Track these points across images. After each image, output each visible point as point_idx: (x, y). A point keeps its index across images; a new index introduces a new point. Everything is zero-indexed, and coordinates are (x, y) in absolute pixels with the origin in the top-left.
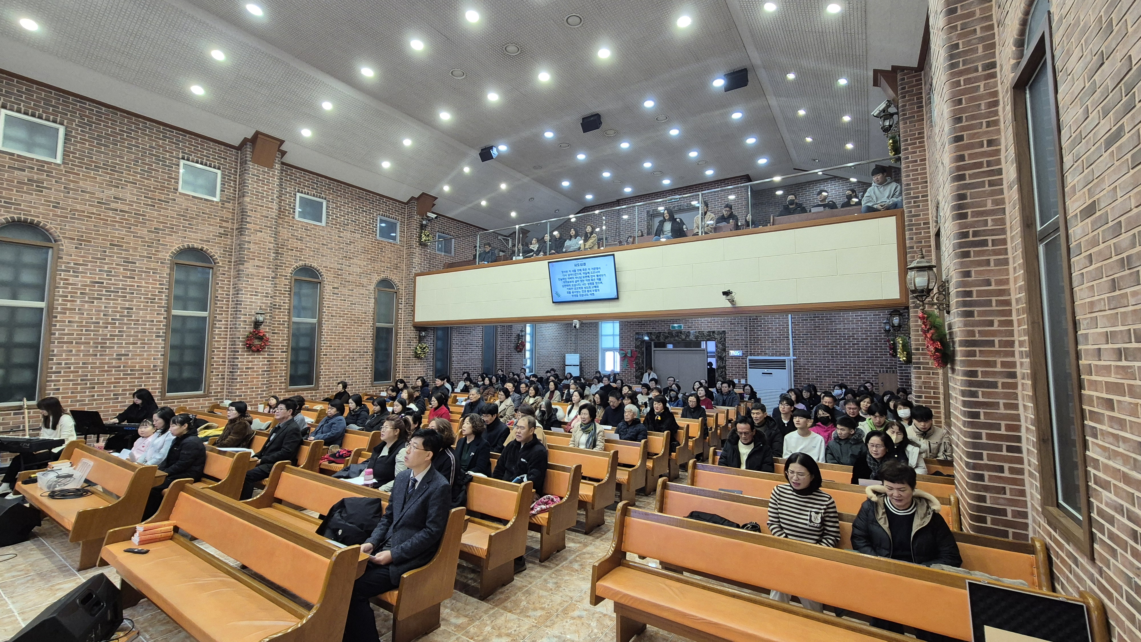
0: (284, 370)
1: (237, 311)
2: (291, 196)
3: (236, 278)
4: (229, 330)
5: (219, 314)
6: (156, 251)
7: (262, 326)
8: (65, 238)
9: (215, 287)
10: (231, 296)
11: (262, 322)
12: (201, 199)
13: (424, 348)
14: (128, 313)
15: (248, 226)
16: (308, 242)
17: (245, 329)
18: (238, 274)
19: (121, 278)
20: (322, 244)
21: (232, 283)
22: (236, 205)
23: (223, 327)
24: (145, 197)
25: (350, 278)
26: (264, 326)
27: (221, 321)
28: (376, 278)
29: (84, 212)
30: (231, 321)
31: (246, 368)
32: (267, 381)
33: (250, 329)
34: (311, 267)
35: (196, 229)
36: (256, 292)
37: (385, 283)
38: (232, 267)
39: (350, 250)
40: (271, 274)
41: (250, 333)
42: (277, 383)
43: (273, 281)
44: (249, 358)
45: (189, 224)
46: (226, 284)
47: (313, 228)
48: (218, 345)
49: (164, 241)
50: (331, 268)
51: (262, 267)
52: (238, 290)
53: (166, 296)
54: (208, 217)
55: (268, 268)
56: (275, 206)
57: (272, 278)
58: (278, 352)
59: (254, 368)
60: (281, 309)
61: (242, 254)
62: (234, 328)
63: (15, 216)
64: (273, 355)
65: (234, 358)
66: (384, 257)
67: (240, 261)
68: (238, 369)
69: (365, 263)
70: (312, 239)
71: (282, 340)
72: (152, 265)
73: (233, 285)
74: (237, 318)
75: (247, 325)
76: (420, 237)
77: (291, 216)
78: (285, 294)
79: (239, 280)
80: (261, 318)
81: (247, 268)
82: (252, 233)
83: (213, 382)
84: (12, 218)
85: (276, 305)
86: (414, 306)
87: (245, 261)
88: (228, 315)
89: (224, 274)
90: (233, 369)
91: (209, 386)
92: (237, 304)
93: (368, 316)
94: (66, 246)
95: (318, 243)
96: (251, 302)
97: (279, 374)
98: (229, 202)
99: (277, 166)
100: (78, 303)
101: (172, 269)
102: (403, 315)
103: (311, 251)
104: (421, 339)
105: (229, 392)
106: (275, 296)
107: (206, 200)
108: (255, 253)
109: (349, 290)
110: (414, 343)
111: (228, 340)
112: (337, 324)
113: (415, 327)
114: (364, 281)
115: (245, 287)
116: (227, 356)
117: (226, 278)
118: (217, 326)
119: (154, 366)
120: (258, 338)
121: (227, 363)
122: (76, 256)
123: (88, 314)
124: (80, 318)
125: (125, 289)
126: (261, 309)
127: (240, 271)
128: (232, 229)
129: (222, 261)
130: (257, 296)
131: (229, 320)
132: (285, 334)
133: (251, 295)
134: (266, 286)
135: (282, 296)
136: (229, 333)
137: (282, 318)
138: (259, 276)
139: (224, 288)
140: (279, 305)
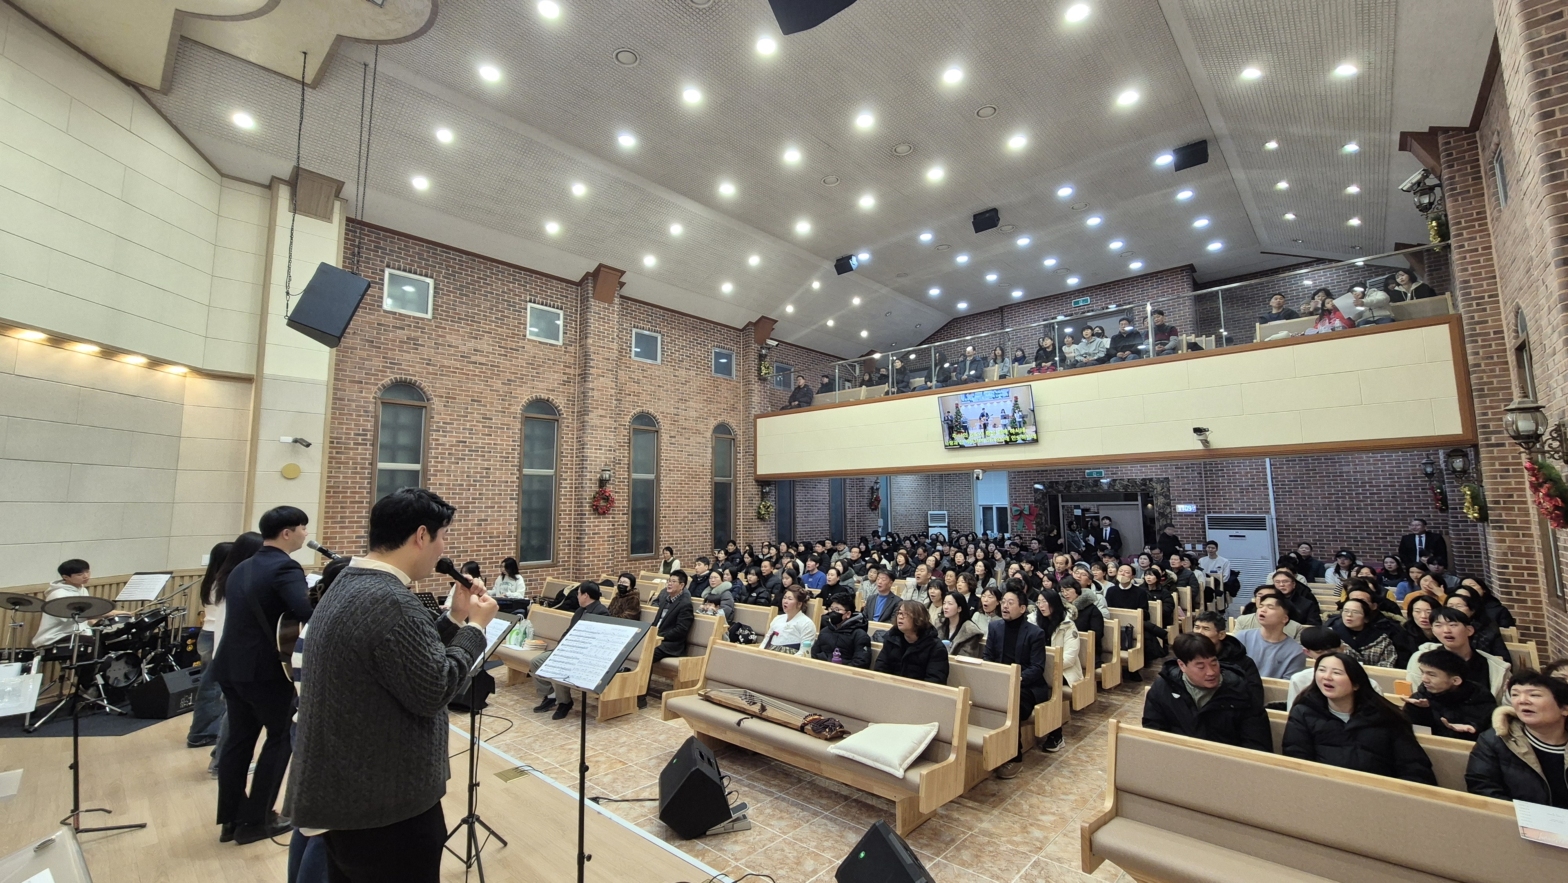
0: (625, 536)
1: (582, 468)
2: (628, 333)
3: (580, 430)
4: (573, 490)
5: (564, 472)
7: (607, 485)
8: (435, 396)
9: (561, 442)
10: (575, 452)
11: (607, 480)
12: (546, 344)
13: (768, 508)
14: (486, 473)
15: (592, 371)
16: (645, 384)
17: (590, 489)
18: (583, 426)
19: (481, 436)
20: (659, 386)
21: (575, 437)
22: (578, 348)
23: (568, 486)
24: (499, 347)
25: (686, 424)
26: (609, 484)
27: (566, 480)
28: (713, 423)
29: (450, 367)
30: (576, 480)
31: (593, 534)
33: (595, 488)
34: (648, 413)
35: (543, 378)
36: (600, 446)
37: (722, 429)
38: (575, 418)
39: (686, 391)
40: (613, 425)
41: (597, 493)
43: (614, 432)
44: (595, 522)
45: (537, 373)
46: (570, 438)
47: (649, 368)
48: (564, 508)
49: (515, 393)
50: (667, 414)
51: (606, 417)
52: (583, 445)
53: (517, 454)
54: (553, 364)
55: (610, 417)
56: (615, 346)
57: (614, 428)
58: (621, 514)
59: (599, 533)
60: (620, 464)
61: (586, 403)
62: (579, 488)
63: (398, 376)
64: (616, 517)
65: (581, 522)
66: (720, 397)
67: (583, 411)
68: (586, 534)
69: (701, 405)
70: (648, 382)
71: (623, 501)
72: (506, 420)
74: (583, 476)
75: (592, 483)
76: (760, 370)
77: (629, 356)
78: (624, 446)
79: (583, 433)
80: (606, 475)
81: (591, 419)
82: (595, 379)
83: (561, 550)
84: (396, 378)
86: (755, 455)
87: (588, 411)
88: (572, 472)
89: (568, 427)
91: (558, 554)
92: (583, 460)
93: (706, 469)
94: (437, 404)
95: (653, 386)
96: (596, 457)
97: (621, 540)
98: (572, 346)
99: (617, 301)
100: (446, 464)
101: (522, 424)
102: (741, 467)
103: (649, 395)
104: (764, 496)
105: (576, 561)
106: (617, 449)
107: (551, 345)
108: (598, 401)
109: (686, 438)
110: (756, 501)
111: (573, 502)
112: (675, 480)
113: (757, 481)
114: (701, 427)
115: (589, 441)
116: (573, 520)
117: (570, 431)
118: (563, 485)
119: (509, 532)
120: (604, 499)
121: (572, 528)
122: (445, 414)
123: (454, 476)
124: (448, 480)
125: (484, 448)
126: (606, 465)
127: (583, 422)
128: (574, 375)
129: (566, 411)
130: (601, 450)
131: (574, 478)
132: (625, 493)
133: (595, 449)
134: (609, 438)
135: (622, 448)
136: (574, 493)
137: (622, 475)
138: (602, 427)
139: (568, 442)
140: (619, 460)
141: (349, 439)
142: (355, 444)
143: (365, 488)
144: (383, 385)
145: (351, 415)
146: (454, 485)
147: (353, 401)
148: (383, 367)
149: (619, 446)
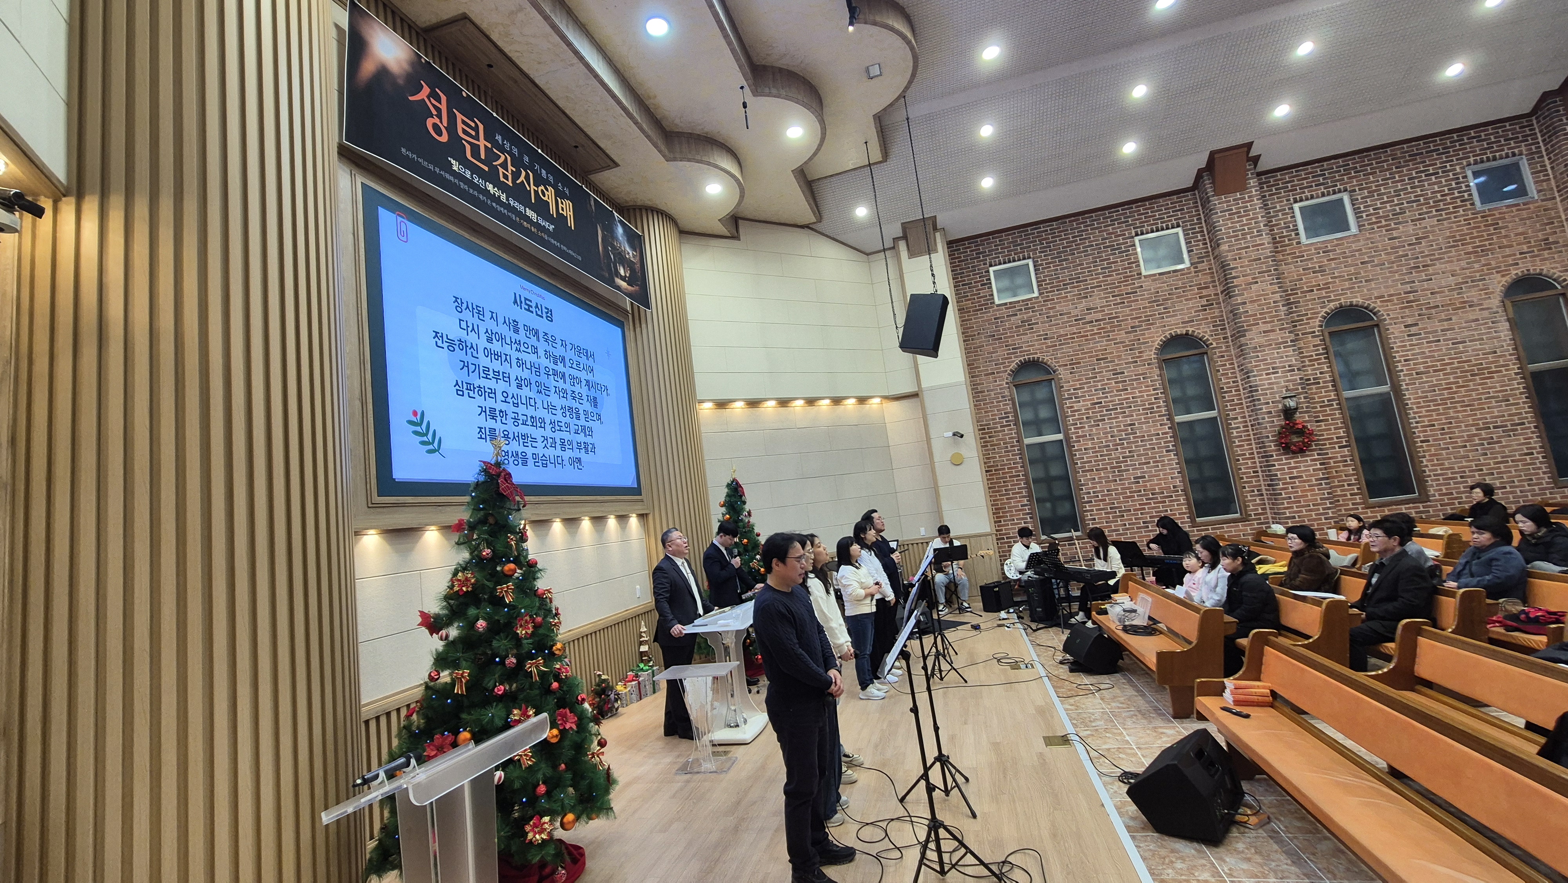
0: (1353, 475)
1: (1254, 400)
2: (1286, 213)
3: (1240, 356)
4: (1250, 428)
5: (1231, 410)
6: (1140, 353)
7: (1298, 415)
8: (1059, 366)
9: (1216, 376)
10: (1240, 383)
11: (1297, 409)
12: (1169, 272)
14: (1132, 429)
15: (1236, 282)
16: (1335, 269)
17: (1272, 424)
18: (1242, 351)
19: (1115, 393)
21: (1236, 365)
22: (1212, 262)
23: (1241, 425)
24: (1113, 296)
25: (1436, 300)
26: (1300, 413)
27: (1236, 419)
29: (1067, 335)
30: (1250, 416)
31: (1290, 478)
32: (1328, 493)
33: (1279, 421)
34: (1351, 305)
35: (1173, 311)
36: (1273, 368)
37: (1528, 285)
38: (1231, 344)
39: (1422, 252)
40: (1289, 337)
41: (1282, 427)
42: (1345, 495)
43: (1294, 346)
44: (1290, 463)
45: (1165, 309)
46: (1229, 369)
47: (1338, 245)
48: (1241, 450)
49: (1144, 339)
50: (1391, 295)
51: (1273, 330)
52: (1247, 373)
53: (1164, 402)
54: (1184, 292)
55: (1280, 330)
56: (1266, 239)
57: (1292, 341)
58: (1334, 448)
59: (1301, 477)
60: (1319, 383)
61: (1240, 322)
62: (1257, 424)
63: (1022, 359)
64: (1327, 454)
65: (1270, 466)
67: (1238, 332)
68: (1279, 480)
70: (1341, 263)
71: (1336, 429)
72: (1140, 370)
73: (1238, 367)
74: (1256, 410)
75: (1274, 417)
77: (1294, 242)
78: (1320, 359)
79: (1244, 359)
80: (1292, 403)
81: (1250, 339)
82: (1245, 289)
83: (1250, 501)
84: (1020, 361)
85: (1309, 380)
87: (1246, 331)
88: (1242, 408)
89: (1223, 356)
90: (1271, 480)
91: (1246, 506)
92: (1251, 392)
93: (1503, 356)
94: (1063, 373)
95: (1352, 266)
96: (1270, 384)
97: (1344, 481)
98: (1203, 262)
99: (1253, 182)
100: (1087, 428)
101: (1161, 368)
103: (1346, 280)
105: (1275, 513)
106: (1304, 366)
107: (1174, 271)
108: (1256, 315)
109: (1441, 321)
111: (1253, 442)
112: (1435, 385)
115: (1256, 366)
116: (1258, 464)
117: (1228, 360)
118: (1233, 426)
119: (1174, 487)
120: (1296, 433)
121: (1260, 474)
122: (1073, 381)
123: (1098, 439)
124: (1092, 444)
125: (1123, 404)
126: (1289, 390)
127: (1242, 345)
128: (1216, 295)
129: (1214, 340)
130: (1277, 372)
131: (1247, 414)
132: (1338, 419)
133: (1267, 374)
134: (1287, 356)
135: (1315, 363)
136: (1251, 433)
137: (1325, 396)
138: (1271, 345)
139: (1227, 374)
140: (1314, 379)
141: (996, 423)
142: (1001, 427)
143: (1018, 463)
144: (1011, 370)
145: (993, 403)
146: (1099, 447)
147: (992, 390)
148: (1008, 354)
149: (1310, 361)
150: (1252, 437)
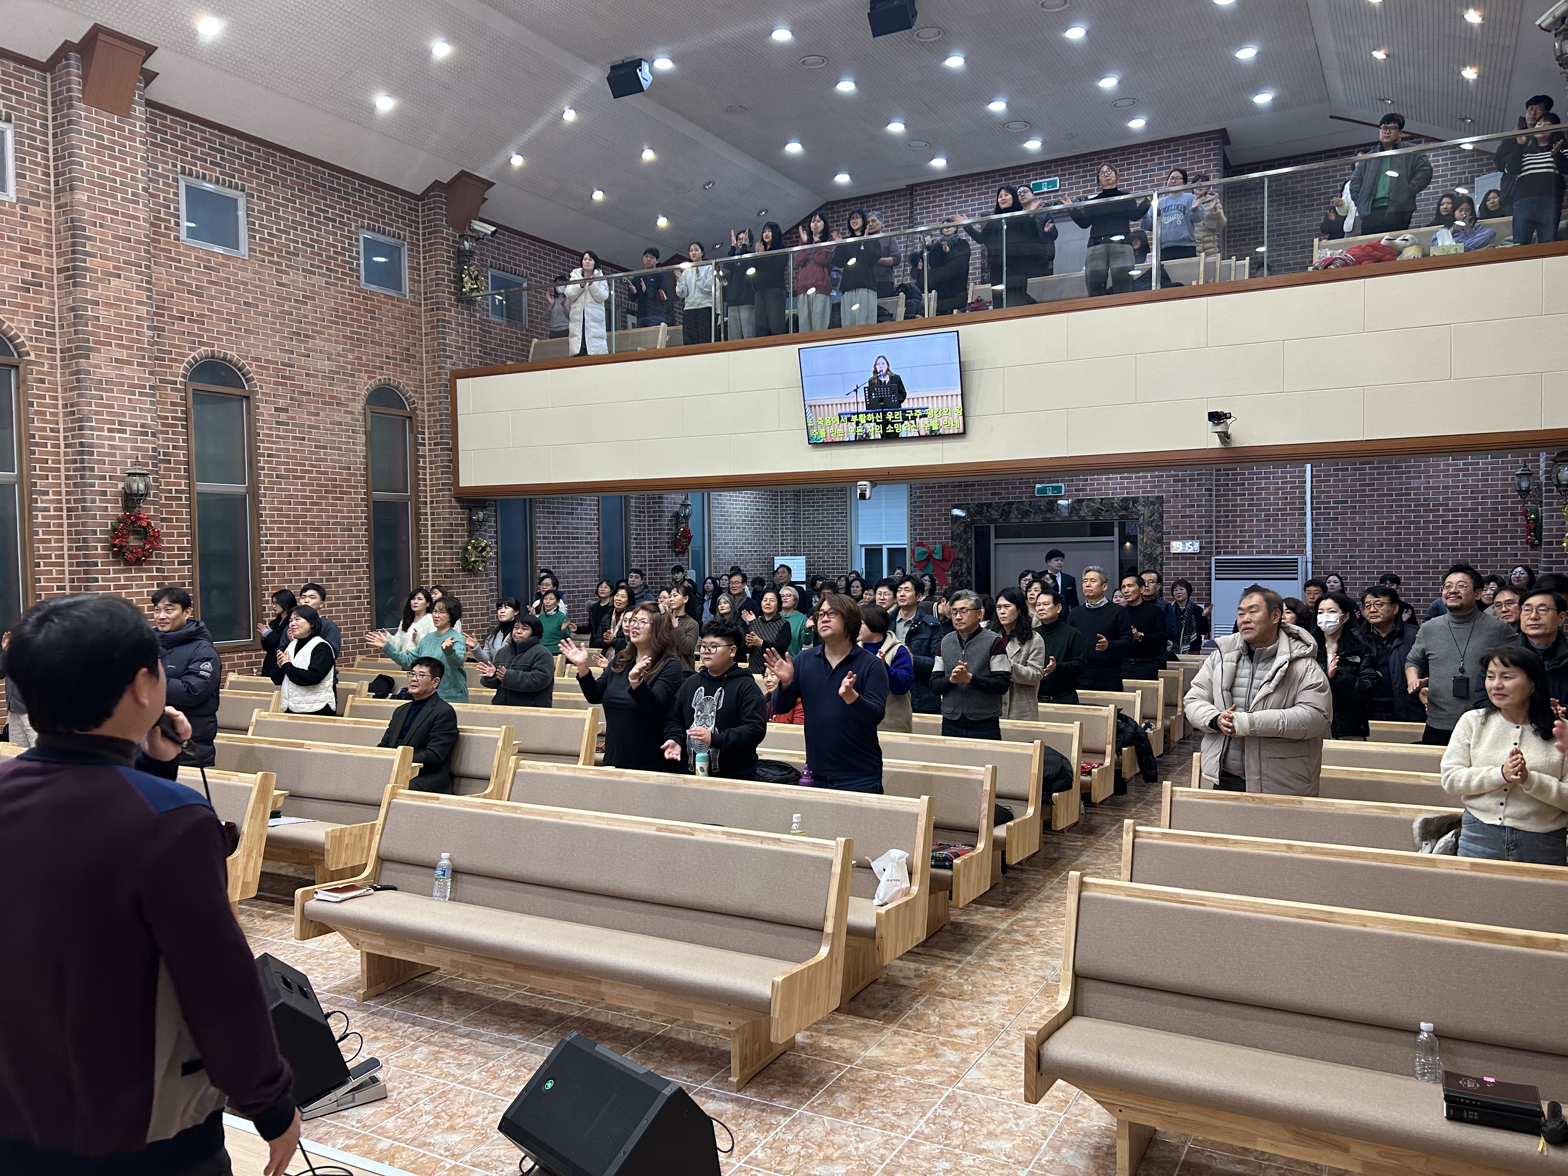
1: (81, 468)
2: (169, 185)
3: (72, 389)
4: (65, 514)
5: (40, 477)
7: (142, 504)
9: (27, 413)
10: (62, 435)
11: (141, 495)
13: (484, 549)
15: (89, 262)
16: (215, 298)
17: (103, 512)
18: (77, 380)
20: (245, 303)
21: (60, 402)
22: (53, 211)
23: (52, 506)
25: (311, 385)
27: (46, 493)
28: (365, 385)
30: (69, 493)
33: (115, 510)
34: (224, 359)
36: (121, 423)
37: (386, 396)
38: (58, 363)
39: (306, 317)
40: (149, 380)
41: (120, 520)
43: (154, 395)
44: (118, 579)
46: (48, 406)
47: (222, 264)
48: (45, 549)
50: (268, 361)
51: (130, 363)
52: (79, 419)
55: (139, 364)
56: (141, 212)
57: (151, 387)
58: (175, 562)
60: (169, 462)
61: (80, 332)
62: (77, 509)
64: (166, 570)
65: (88, 580)
66: (379, 331)
67: (75, 348)
69: (340, 348)
70: (222, 292)
71: (179, 535)
73: (65, 406)
74: (85, 485)
75: (108, 501)
76: (459, 282)
77: (172, 234)
78: (176, 426)
79: (79, 395)
80: (139, 485)
81: (96, 366)
82: (100, 280)
85: (161, 453)
86: (454, 449)
88: (59, 478)
89: (42, 381)
92: (81, 453)
93: (354, 475)
95: (234, 301)
96: (111, 447)
98: (38, 204)
99: (139, 110)
102: (427, 472)
103: (224, 320)
104: (473, 528)
106: (158, 431)
108: (109, 328)
109: (309, 413)
110: (461, 538)
111: (65, 537)
112: (291, 497)
113: (459, 499)
114: (341, 390)
115: (95, 412)
116: (68, 575)
117: (48, 389)
118: (39, 504)
120: (136, 533)
126: (136, 463)
127: (78, 372)
128: (49, 270)
129: (36, 348)
130: (123, 431)
131: (64, 490)
132: (183, 521)
133: (110, 430)
134: (141, 409)
135: (170, 430)
136: (65, 522)
137: (174, 484)
138: (122, 384)
139: (45, 413)
140: (165, 454)
149: (164, 425)
150: (65, 529)
